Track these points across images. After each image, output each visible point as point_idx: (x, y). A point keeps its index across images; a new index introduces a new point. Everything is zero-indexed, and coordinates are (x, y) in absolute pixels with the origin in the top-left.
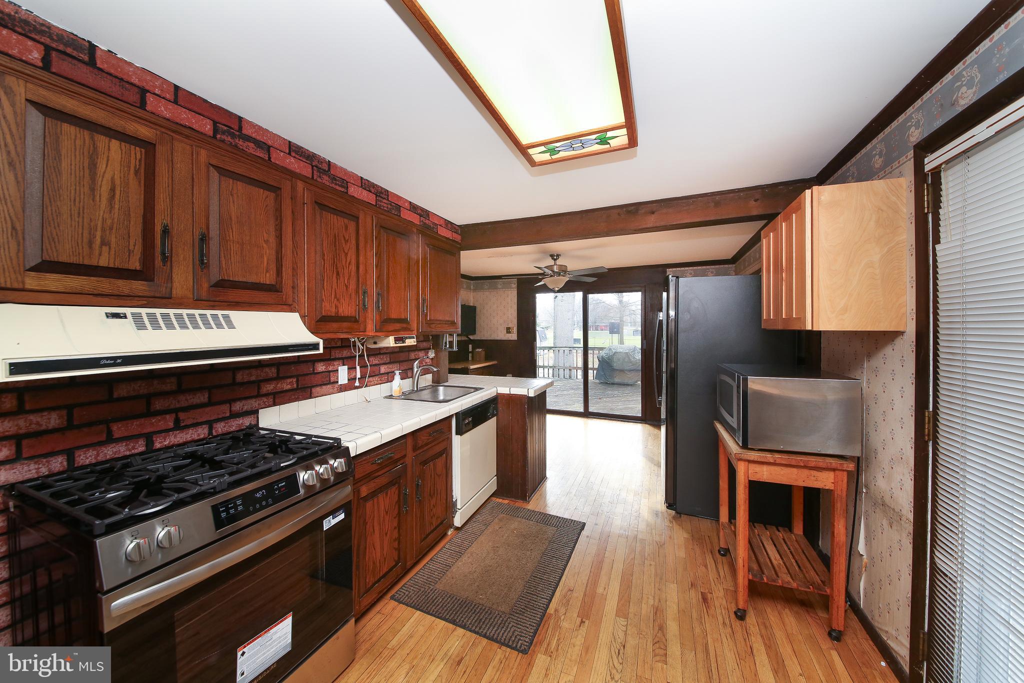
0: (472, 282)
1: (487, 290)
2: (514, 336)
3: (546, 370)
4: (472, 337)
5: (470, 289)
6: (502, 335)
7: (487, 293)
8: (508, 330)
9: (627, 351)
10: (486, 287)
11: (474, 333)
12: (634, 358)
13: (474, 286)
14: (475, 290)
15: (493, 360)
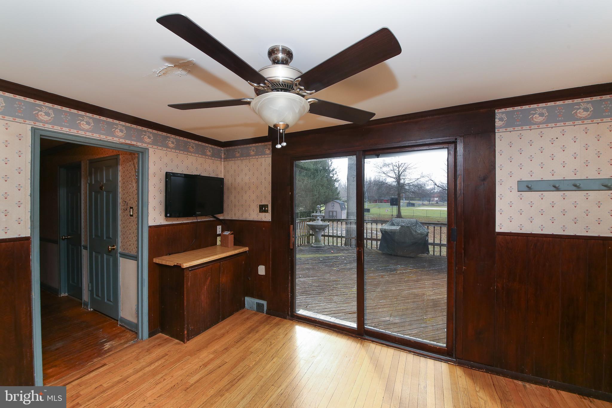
0: (223, 149)
1: (239, 159)
2: (267, 217)
3: (335, 239)
4: (221, 217)
5: (221, 158)
6: (255, 215)
7: (238, 162)
8: (263, 209)
9: (409, 225)
10: (238, 155)
11: (221, 211)
12: (416, 232)
13: (225, 154)
14: (227, 158)
15: (244, 245)
